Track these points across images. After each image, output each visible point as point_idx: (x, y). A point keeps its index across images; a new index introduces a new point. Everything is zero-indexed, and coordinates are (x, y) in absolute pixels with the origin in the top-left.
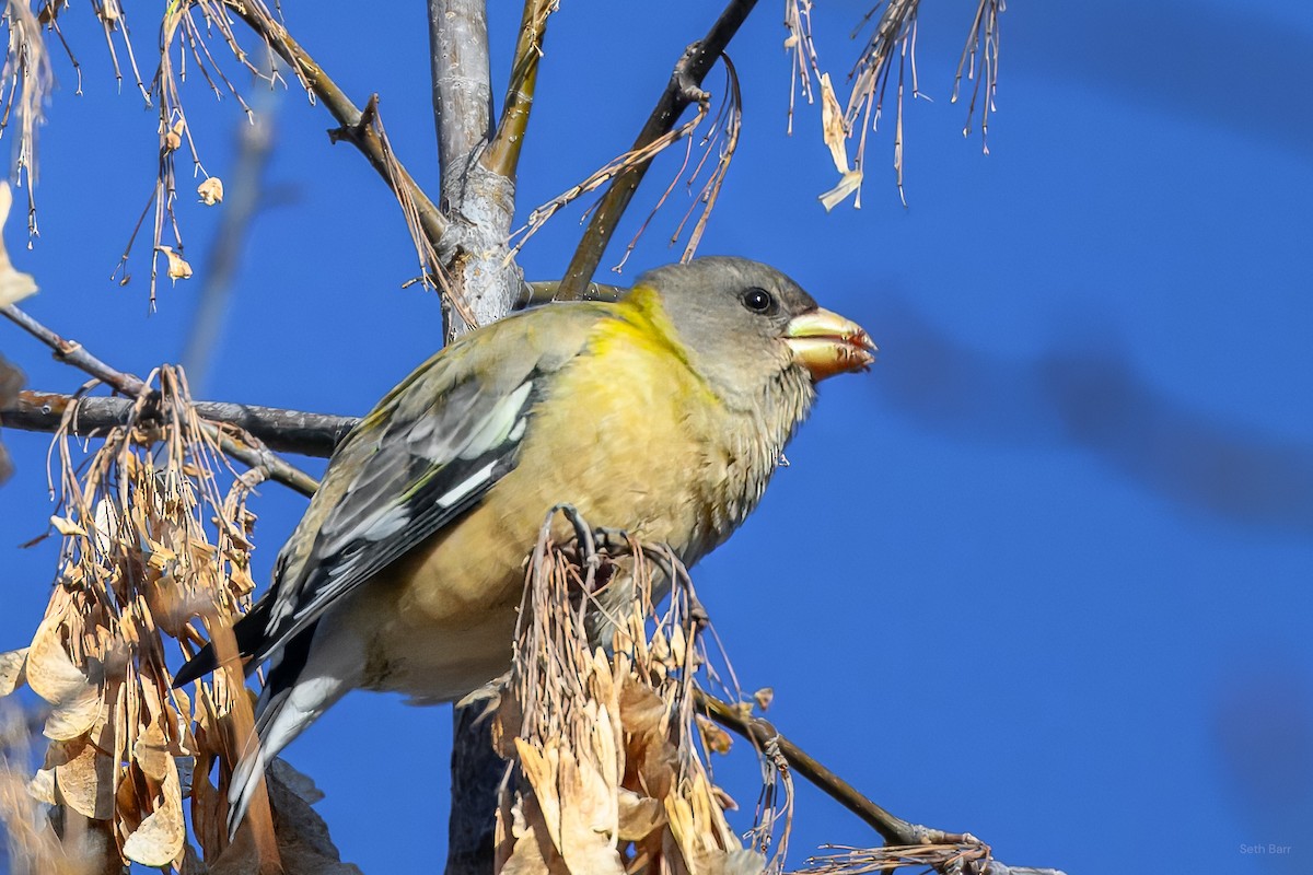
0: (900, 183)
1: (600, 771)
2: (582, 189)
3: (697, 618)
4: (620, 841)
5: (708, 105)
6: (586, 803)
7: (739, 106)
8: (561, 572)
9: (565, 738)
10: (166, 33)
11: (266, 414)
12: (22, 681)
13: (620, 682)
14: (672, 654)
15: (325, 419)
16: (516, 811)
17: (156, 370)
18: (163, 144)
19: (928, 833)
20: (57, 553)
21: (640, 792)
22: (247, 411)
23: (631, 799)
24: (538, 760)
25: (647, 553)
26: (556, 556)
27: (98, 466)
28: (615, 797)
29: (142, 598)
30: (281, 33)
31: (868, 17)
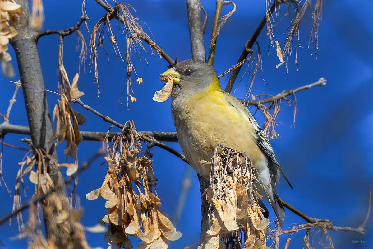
0: (297, 67)
1: (231, 204)
2: (224, 74)
3: (252, 168)
4: (237, 219)
5: (253, 53)
6: (229, 212)
7: (260, 53)
8: (220, 160)
9: (223, 197)
10: (127, 45)
11: (158, 133)
12: (100, 195)
13: (235, 184)
14: (247, 177)
15: (170, 133)
16: (213, 215)
17: (127, 122)
18: (128, 71)
19: (317, 220)
20: (107, 166)
21: (241, 208)
22: (153, 132)
23: (239, 210)
24: (217, 203)
25: (240, 154)
26: (219, 156)
27: (115, 145)
28: (235, 210)
29: (126, 174)
30: (154, 44)
31: (287, 29)
